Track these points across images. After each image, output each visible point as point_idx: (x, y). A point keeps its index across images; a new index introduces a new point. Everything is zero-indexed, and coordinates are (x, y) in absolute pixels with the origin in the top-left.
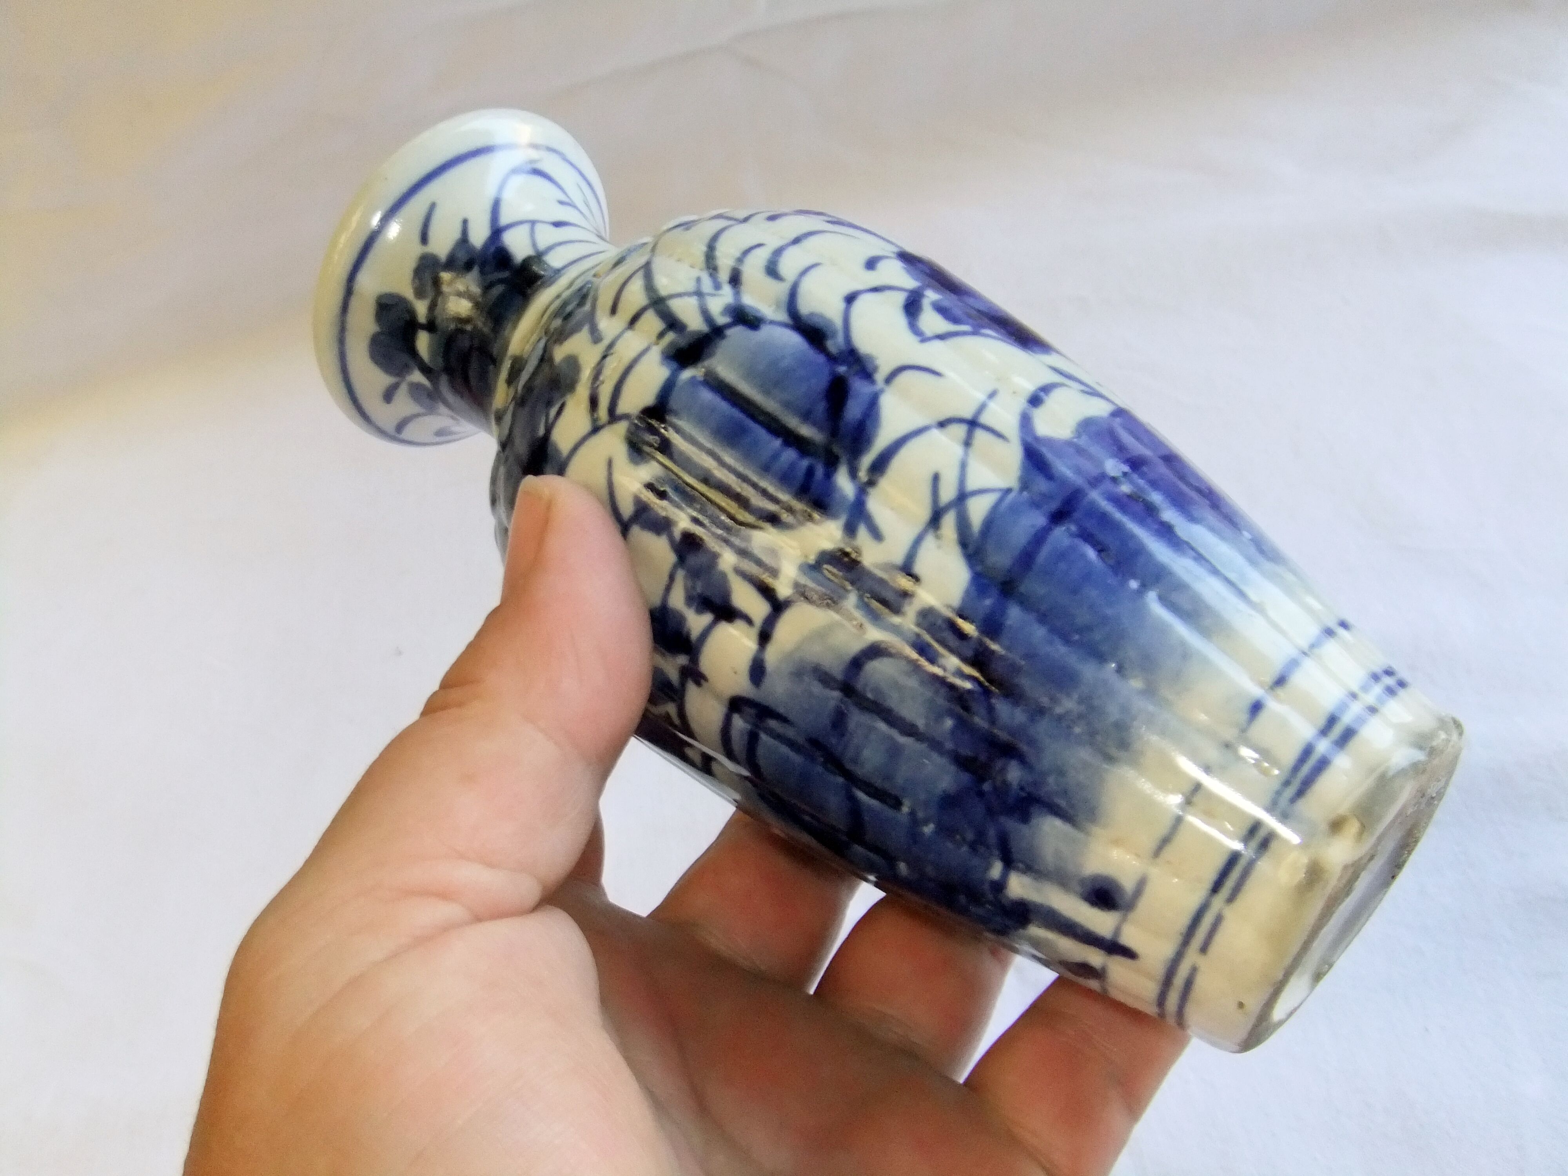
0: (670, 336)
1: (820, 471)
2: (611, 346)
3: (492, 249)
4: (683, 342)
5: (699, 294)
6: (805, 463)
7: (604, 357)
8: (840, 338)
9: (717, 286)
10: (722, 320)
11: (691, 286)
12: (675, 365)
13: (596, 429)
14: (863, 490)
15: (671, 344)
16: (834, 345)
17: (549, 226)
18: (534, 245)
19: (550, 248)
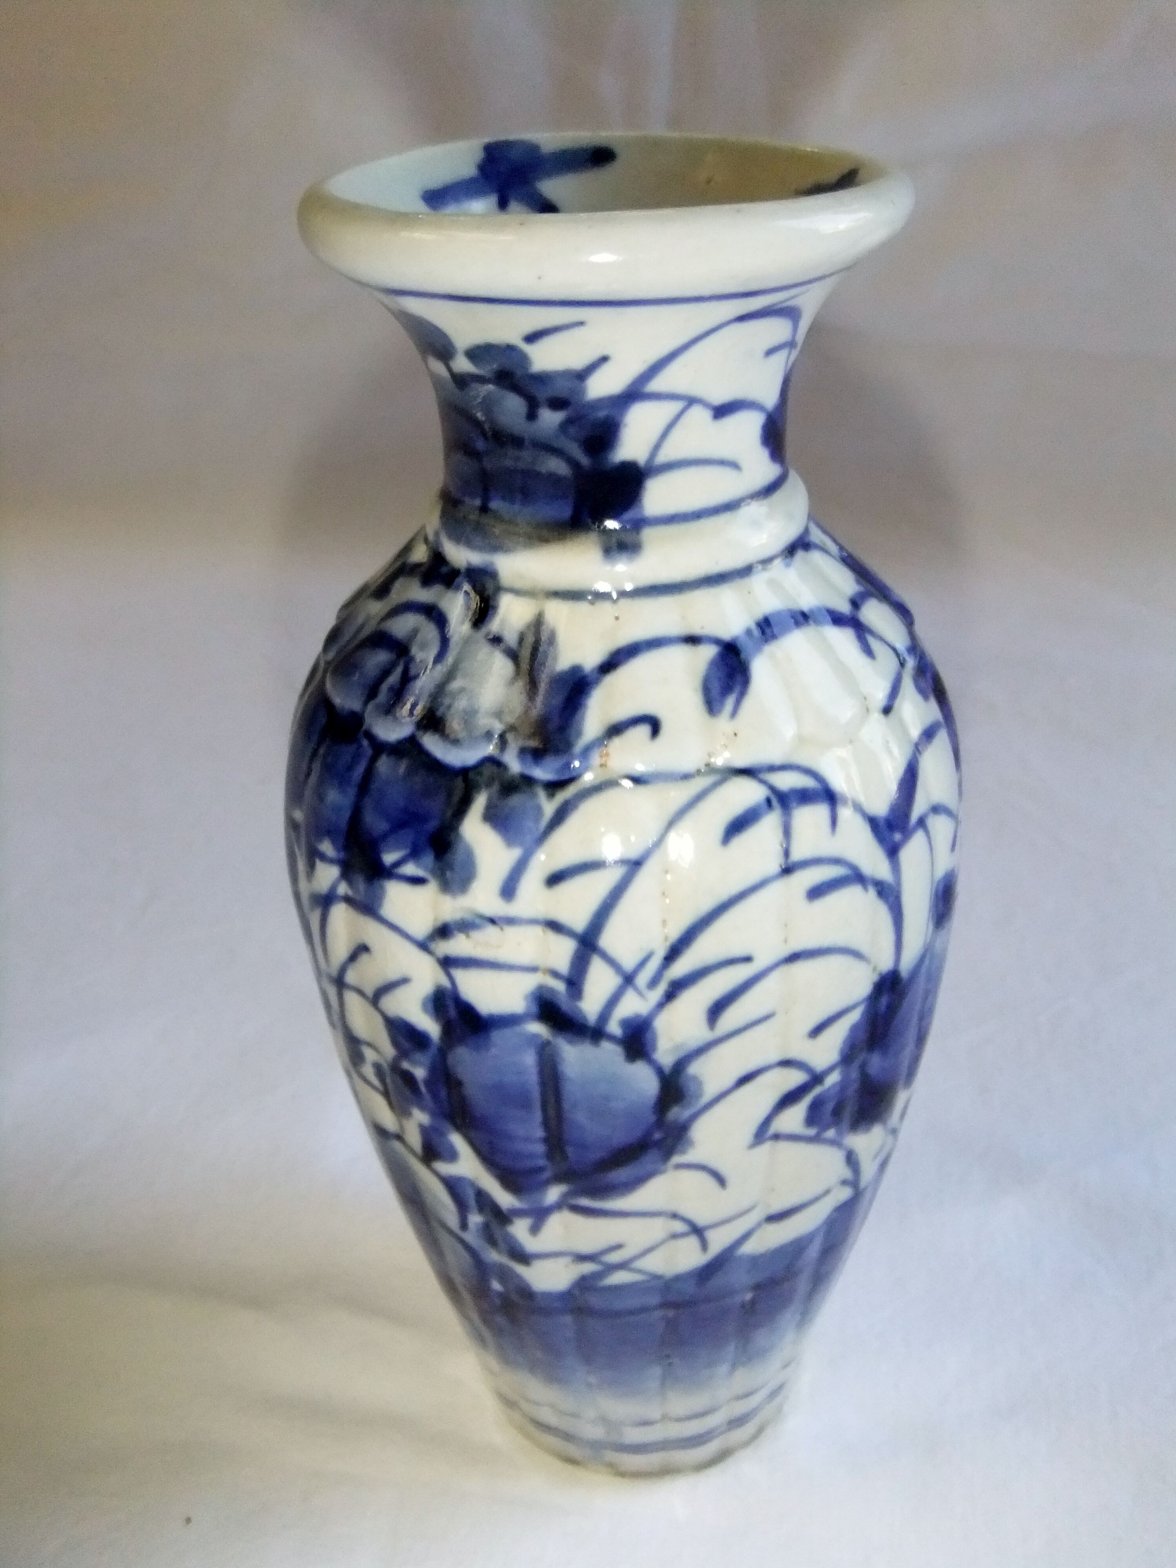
0: (560, 986)
1: (547, 1174)
2: (511, 921)
3: (602, 414)
4: (564, 1003)
5: (628, 979)
6: (542, 1162)
7: (492, 921)
8: (686, 1114)
9: (653, 983)
10: (614, 1027)
11: (628, 963)
12: (534, 1009)
13: (423, 946)
14: (558, 1206)
15: (552, 991)
16: (676, 1113)
17: (707, 415)
18: (657, 447)
19: (669, 467)
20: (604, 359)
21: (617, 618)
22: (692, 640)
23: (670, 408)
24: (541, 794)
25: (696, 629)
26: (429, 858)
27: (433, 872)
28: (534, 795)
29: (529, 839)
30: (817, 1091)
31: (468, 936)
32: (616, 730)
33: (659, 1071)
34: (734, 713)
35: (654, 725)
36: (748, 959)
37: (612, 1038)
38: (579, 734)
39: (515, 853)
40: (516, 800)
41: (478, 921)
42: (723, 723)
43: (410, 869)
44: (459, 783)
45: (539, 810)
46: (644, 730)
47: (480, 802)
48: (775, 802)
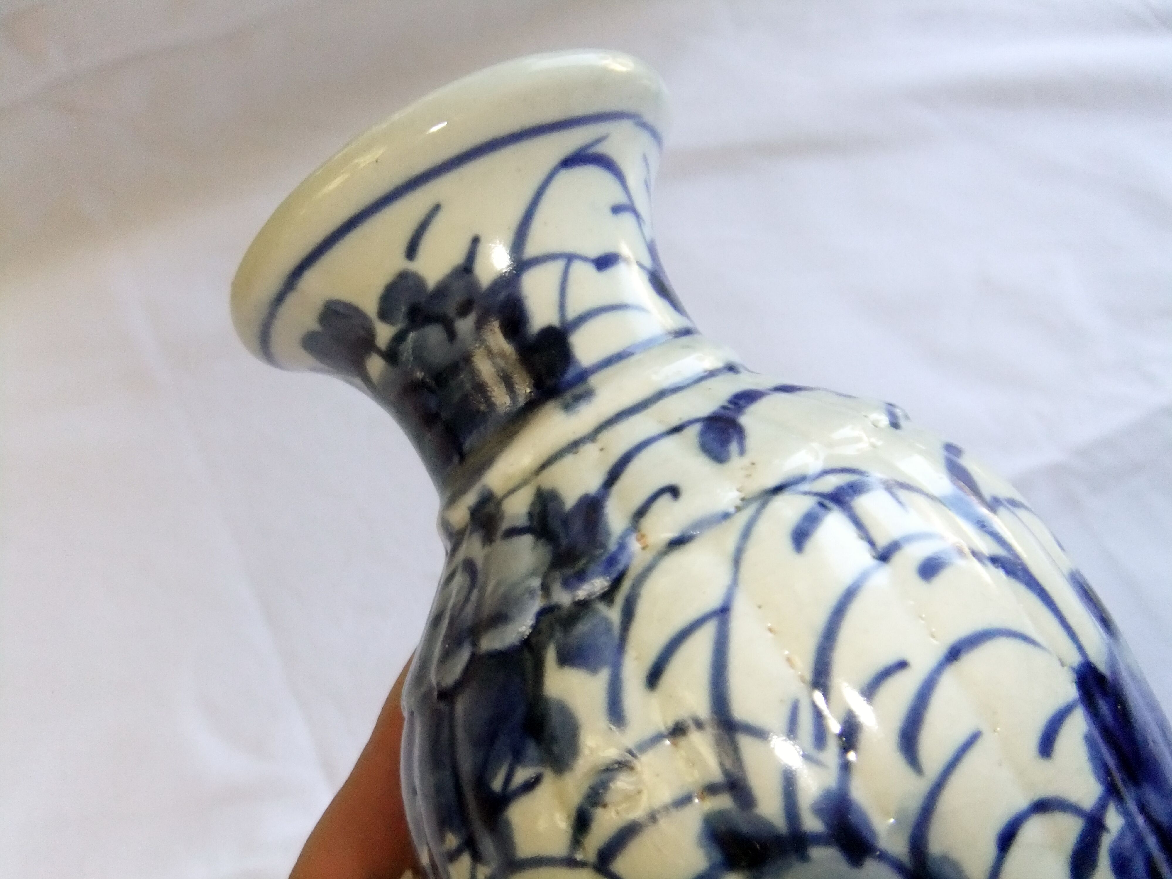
0: (725, 803)
2: (636, 753)
3: (502, 296)
7: (619, 766)
10: (811, 824)
12: (718, 857)
13: (572, 862)
15: (720, 815)
17: (590, 269)
18: (562, 306)
19: (582, 319)
20: (476, 241)
21: (602, 450)
22: (677, 430)
23: (555, 268)
24: (601, 607)
25: (675, 422)
26: (532, 750)
27: (542, 762)
28: (596, 612)
29: (608, 653)
30: (1106, 842)
31: (605, 806)
32: (641, 513)
33: (898, 866)
34: (742, 452)
35: (674, 491)
36: (902, 665)
37: (817, 840)
38: (608, 534)
39: (604, 675)
40: (582, 628)
41: (605, 776)
42: (736, 463)
43: (522, 775)
44: (527, 655)
45: (607, 622)
46: (666, 500)
47: (551, 655)
48: (827, 503)
